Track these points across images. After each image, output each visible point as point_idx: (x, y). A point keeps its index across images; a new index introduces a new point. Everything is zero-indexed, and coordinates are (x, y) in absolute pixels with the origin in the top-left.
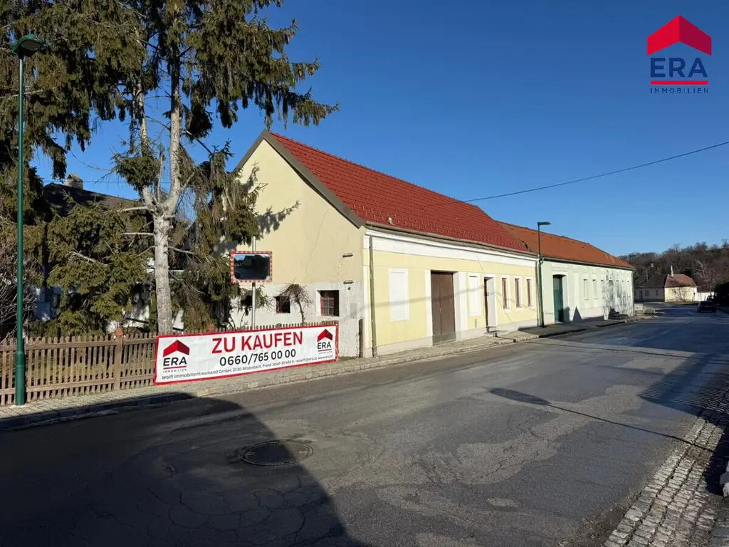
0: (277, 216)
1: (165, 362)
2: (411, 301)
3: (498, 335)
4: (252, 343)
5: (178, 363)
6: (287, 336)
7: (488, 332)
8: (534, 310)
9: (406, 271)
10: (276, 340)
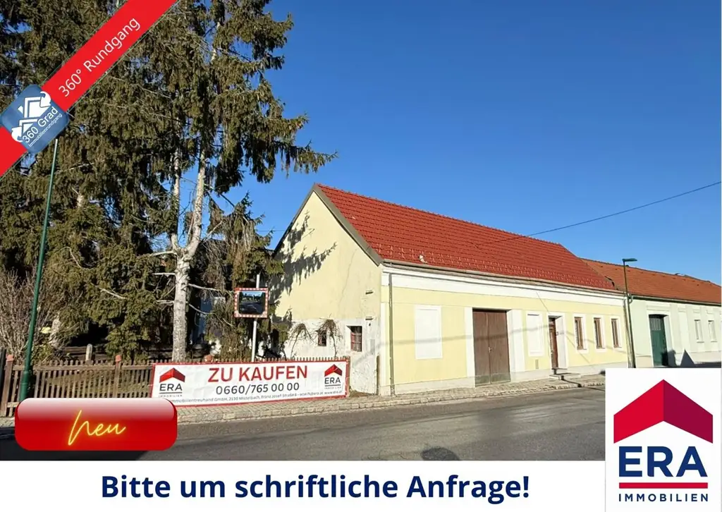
0: (320, 257)
1: (161, 387)
2: (445, 339)
3: (565, 378)
4: (250, 374)
5: (174, 388)
6: (291, 370)
7: (555, 373)
8: (624, 352)
9: (439, 308)
10: (278, 373)
